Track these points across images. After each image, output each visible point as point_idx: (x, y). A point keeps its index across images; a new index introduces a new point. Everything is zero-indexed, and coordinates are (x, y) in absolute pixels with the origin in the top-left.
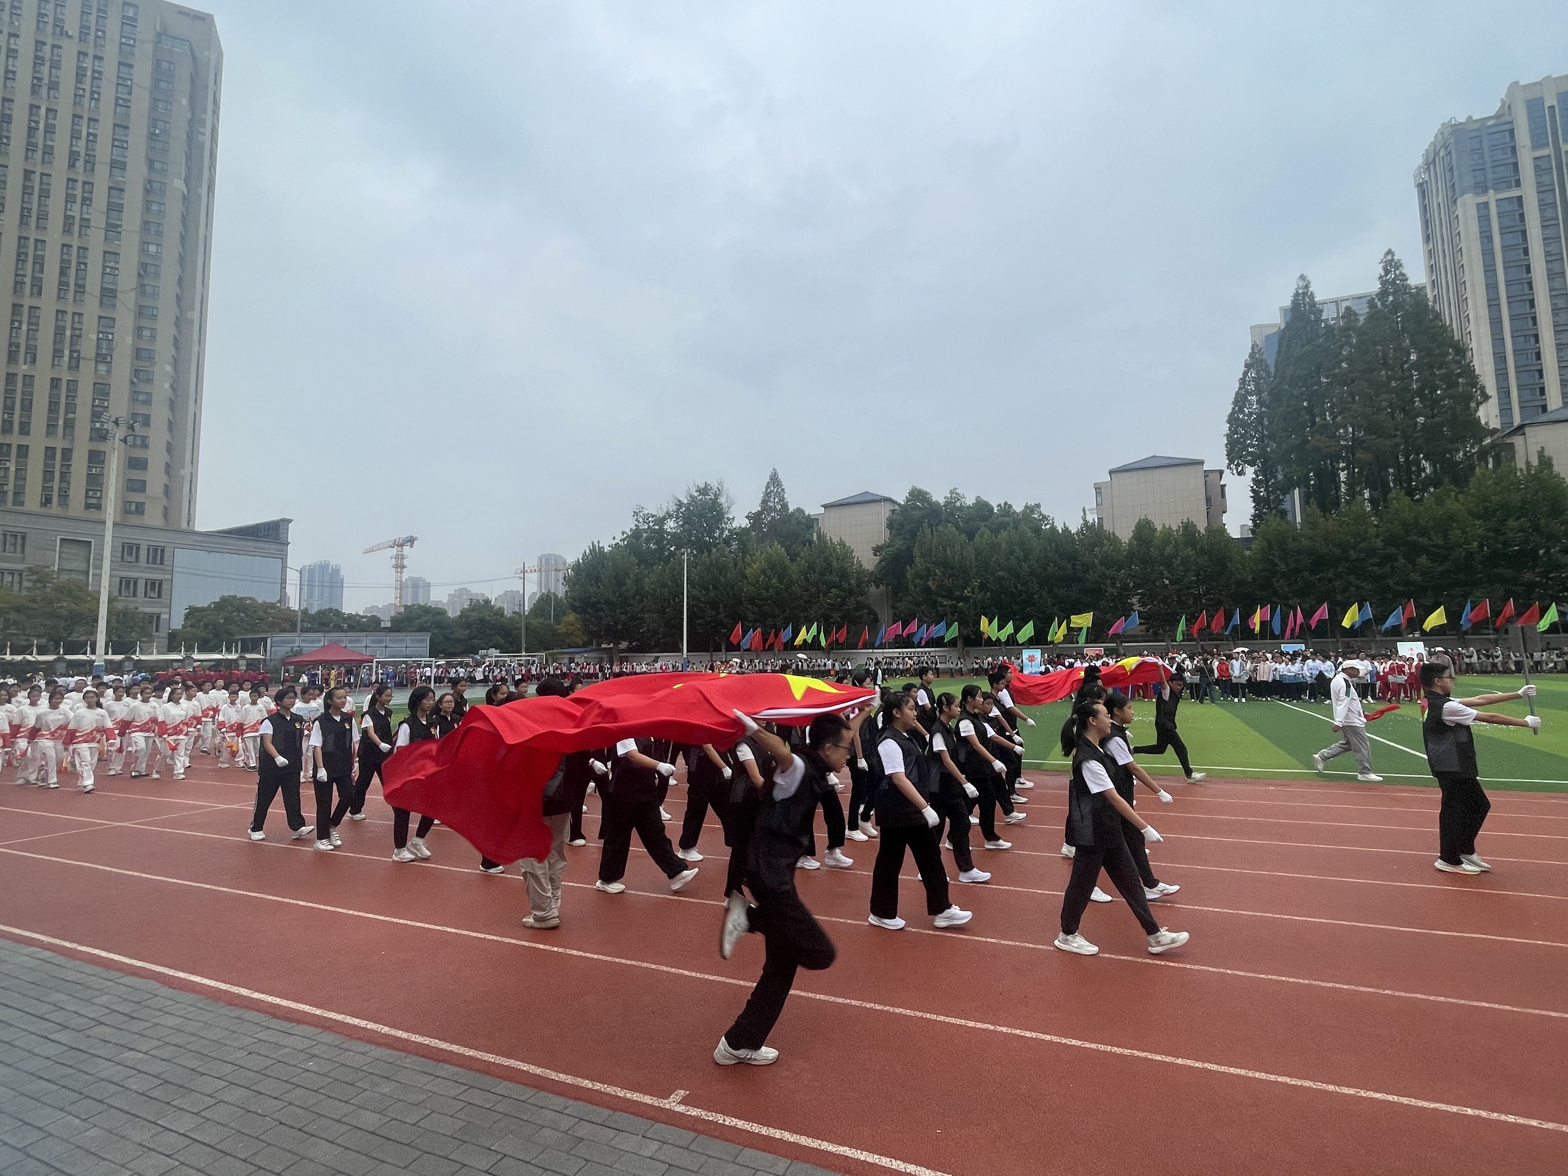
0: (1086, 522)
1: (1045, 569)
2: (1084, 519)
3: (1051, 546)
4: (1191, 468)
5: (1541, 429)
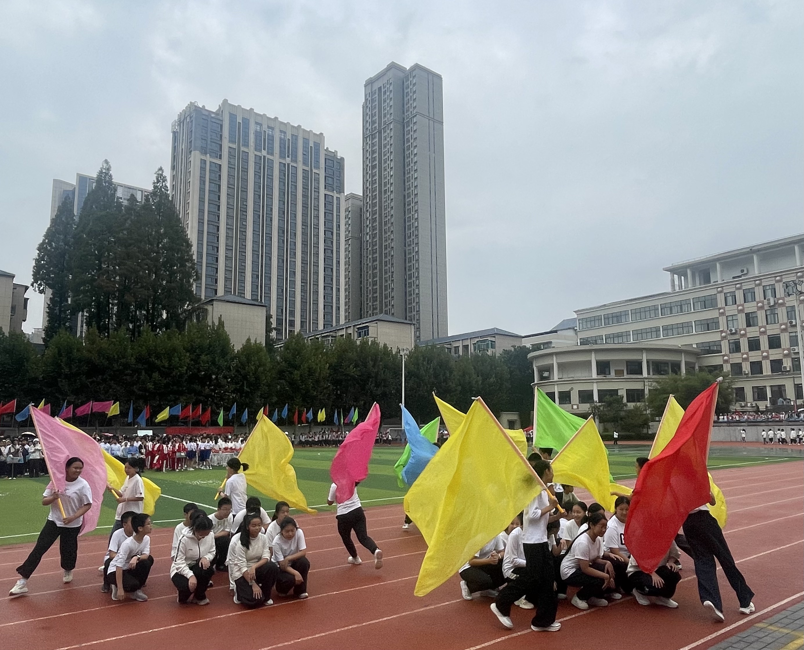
4: (4, 279)
5: (220, 303)
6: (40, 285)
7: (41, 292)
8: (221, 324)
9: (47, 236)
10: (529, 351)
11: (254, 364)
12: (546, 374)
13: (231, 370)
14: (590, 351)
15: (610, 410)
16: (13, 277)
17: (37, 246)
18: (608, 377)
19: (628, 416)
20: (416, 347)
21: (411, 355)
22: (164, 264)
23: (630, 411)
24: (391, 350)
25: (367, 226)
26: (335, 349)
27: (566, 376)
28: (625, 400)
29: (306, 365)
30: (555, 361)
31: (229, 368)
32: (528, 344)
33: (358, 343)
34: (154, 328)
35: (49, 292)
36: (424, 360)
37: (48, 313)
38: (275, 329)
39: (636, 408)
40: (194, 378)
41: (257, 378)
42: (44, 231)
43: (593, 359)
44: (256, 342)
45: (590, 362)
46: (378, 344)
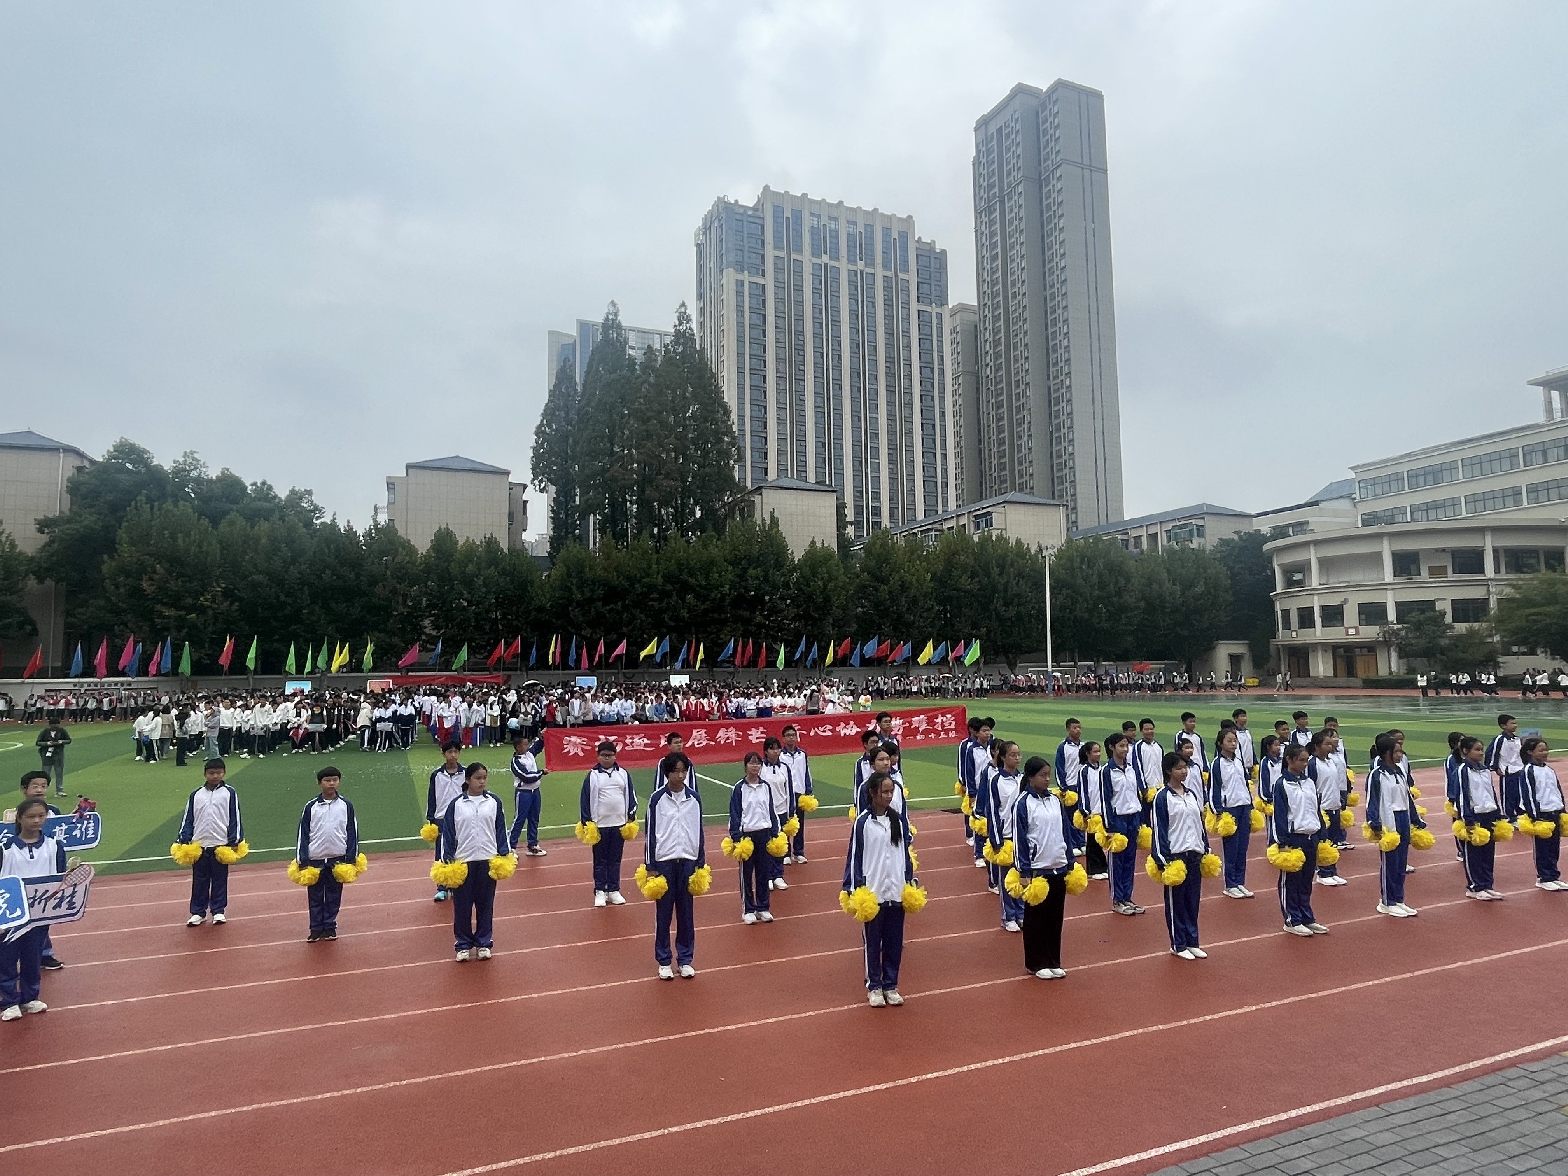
0: (376, 524)
1: (319, 577)
2: (375, 520)
3: (329, 548)
4: (496, 478)
5: (772, 491)
6: (541, 482)
7: (542, 491)
8: (775, 521)
9: (545, 415)
10: (1266, 539)
11: (822, 579)
12: (1298, 577)
13: (790, 589)
14: (1379, 536)
15: (1420, 637)
16: (508, 473)
17: (534, 430)
18: (1417, 579)
19: (1457, 646)
20: (1069, 540)
21: (1060, 555)
22: (694, 441)
23: (1460, 637)
24: (1028, 549)
25: (987, 353)
26: (941, 551)
27: (1335, 580)
28: (1449, 619)
29: (896, 578)
30: (1312, 556)
31: (786, 585)
32: (1264, 527)
33: (976, 539)
34: (684, 532)
35: (552, 489)
36: (1082, 562)
37: (551, 518)
38: (851, 523)
39: (1471, 633)
40: (740, 601)
41: (827, 599)
42: (541, 409)
43: (1386, 549)
44: (823, 544)
45: (1379, 556)
46: (1007, 541)
